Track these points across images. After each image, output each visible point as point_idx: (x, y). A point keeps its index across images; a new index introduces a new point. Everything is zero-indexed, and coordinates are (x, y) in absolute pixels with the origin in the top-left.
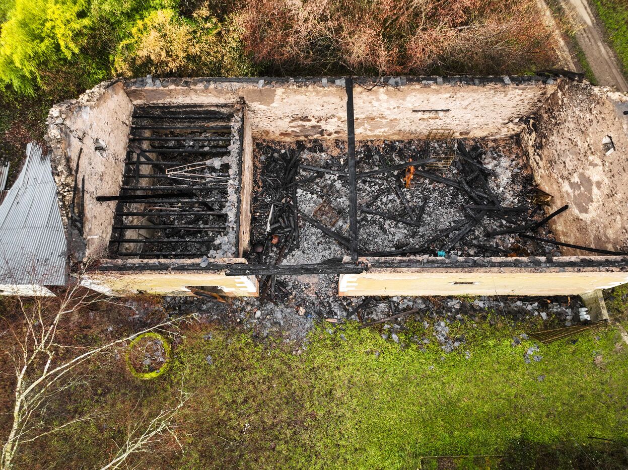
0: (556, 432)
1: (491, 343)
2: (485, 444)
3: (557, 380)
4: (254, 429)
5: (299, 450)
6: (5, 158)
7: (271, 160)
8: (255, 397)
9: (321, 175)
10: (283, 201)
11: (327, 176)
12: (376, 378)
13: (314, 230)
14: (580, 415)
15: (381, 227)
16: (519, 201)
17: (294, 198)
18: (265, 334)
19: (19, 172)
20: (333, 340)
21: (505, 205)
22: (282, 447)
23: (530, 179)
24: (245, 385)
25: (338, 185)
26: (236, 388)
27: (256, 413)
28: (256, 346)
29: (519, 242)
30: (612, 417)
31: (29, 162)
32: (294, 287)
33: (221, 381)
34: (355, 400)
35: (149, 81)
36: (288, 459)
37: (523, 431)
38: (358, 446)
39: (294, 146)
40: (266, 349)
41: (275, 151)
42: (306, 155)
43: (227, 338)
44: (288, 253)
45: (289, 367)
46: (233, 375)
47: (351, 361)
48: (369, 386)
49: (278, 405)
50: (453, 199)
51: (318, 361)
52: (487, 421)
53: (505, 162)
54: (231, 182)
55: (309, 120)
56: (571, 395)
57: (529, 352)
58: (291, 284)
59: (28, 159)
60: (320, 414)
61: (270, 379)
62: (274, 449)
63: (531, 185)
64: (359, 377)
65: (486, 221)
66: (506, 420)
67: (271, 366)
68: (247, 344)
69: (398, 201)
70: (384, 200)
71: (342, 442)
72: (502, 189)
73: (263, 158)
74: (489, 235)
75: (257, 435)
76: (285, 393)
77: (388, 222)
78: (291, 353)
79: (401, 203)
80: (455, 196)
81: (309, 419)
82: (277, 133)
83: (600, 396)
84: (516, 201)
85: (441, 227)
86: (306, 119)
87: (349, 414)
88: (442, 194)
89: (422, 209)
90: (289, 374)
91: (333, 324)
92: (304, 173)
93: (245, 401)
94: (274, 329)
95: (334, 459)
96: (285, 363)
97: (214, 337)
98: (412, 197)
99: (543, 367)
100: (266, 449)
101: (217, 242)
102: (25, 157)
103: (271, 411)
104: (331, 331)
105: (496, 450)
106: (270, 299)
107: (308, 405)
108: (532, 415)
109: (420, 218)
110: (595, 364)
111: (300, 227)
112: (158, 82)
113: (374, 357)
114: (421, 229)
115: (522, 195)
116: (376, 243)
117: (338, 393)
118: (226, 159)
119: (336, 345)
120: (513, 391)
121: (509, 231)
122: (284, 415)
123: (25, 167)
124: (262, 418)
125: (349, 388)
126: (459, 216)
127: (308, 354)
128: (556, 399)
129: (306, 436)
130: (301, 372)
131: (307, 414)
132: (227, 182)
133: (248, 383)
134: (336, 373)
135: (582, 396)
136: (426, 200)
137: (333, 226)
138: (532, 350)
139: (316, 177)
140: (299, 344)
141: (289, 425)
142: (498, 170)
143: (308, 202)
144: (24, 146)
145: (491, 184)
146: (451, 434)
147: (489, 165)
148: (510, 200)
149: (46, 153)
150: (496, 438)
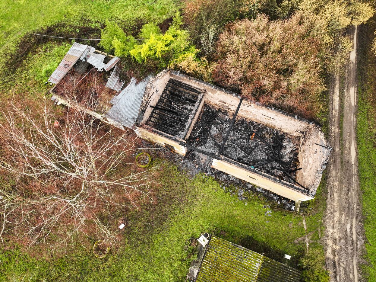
0: (264, 240)
1: (256, 203)
2: (239, 233)
3: (273, 225)
4: (167, 196)
5: (178, 209)
6: (124, 80)
7: (208, 111)
8: (171, 187)
9: (223, 123)
10: (206, 127)
11: (225, 125)
12: (212, 198)
13: (212, 141)
14: (275, 239)
15: (236, 150)
16: (289, 161)
17: (210, 128)
18: (182, 169)
19: (127, 86)
20: (203, 180)
21: (284, 160)
22: (173, 205)
23: (297, 154)
24: (170, 182)
25: (227, 129)
26: (166, 181)
27: (170, 192)
28: (178, 171)
29: (282, 175)
30: (285, 244)
31: (131, 84)
32: (198, 158)
33: (163, 177)
34: (202, 202)
35: (179, 73)
36: (174, 210)
37: (253, 235)
38: (197, 216)
39: (217, 110)
40: (181, 174)
41: (210, 109)
42: (220, 114)
43: (169, 165)
44: (200, 146)
45: (186, 182)
46: (167, 177)
47: (207, 189)
48: (209, 199)
49: (177, 192)
50: (266, 150)
51: (196, 185)
52: (242, 227)
53: (291, 145)
54: (191, 115)
55: (226, 104)
56: (275, 231)
57: (268, 212)
58: (197, 156)
59: (131, 83)
60: (189, 201)
61: (178, 184)
62: (171, 205)
63: (296, 156)
64: (207, 195)
65: (274, 163)
66: (249, 229)
67: (180, 180)
68: (175, 170)
69: (246, 143)
70: (241, 141)
71: (193, 212)
72: (285, 154)
73: (205, 110)
74: (273, 168)
75: (167, 198)
76: (181, 190)
77: (239, 149)
78: (188, 178)
79: (247, 144)
80: (267, 150)
81: (185, 201)
82: (213, 103)
83: (285, 236)
84: (288, 160)
85: (257, 158)
86: (224, 103)
87: (198, 205)
88: (263, 147)
89: (253, 150)
90: (184, 185)
91: (206, 175)
92: (217, 121)
93: (168, 187)
94: (186, 169)
95: (188, 216)
96: (185, 181)
97: (166, 163)
98: (251, 144)
99: (270, 219)
100: (168, 204)
101: (180, 133)
102: (130, 82)
103: (174, 193)
104: (204, 177)
105: (241, 236)
106: (188, 158)
107: (187, 196)
108: (259, 232)
109: (251, 152)
110: (288, 225)
111: (208, 139)
112: (181, 75)
113: (214, 191)
114: (250, 156)
115: (292, 159)
116: (232, 155)
117: (198, 197)
118: (192, 107)
120: (256, 222)
121: (281, 170)
122: (178, 196)
123: (129, 85)
124: (171, 194)
125: (202, 197)
126: (265, 157)
127: (193, 181)
128: (269, 230)
129: (182, 206)
130: (189, 186)
131: (185, 199)
132: (190, 115)
133: (171, 182)
134: (200, 191)
135: (278, 233)
136: (256, 147)
137: (219, 143)
138: (269, 212)
139: (221, 123)
140: (192, 176)
141: (178, 200)
142: (288, 147)
143: (214, 131)
144: (131, 78)
145: (282, 151)
146: (229, 225)
147: (285, 144)
148: (286, 159)
149: (137, 83)
150: (243, 233)
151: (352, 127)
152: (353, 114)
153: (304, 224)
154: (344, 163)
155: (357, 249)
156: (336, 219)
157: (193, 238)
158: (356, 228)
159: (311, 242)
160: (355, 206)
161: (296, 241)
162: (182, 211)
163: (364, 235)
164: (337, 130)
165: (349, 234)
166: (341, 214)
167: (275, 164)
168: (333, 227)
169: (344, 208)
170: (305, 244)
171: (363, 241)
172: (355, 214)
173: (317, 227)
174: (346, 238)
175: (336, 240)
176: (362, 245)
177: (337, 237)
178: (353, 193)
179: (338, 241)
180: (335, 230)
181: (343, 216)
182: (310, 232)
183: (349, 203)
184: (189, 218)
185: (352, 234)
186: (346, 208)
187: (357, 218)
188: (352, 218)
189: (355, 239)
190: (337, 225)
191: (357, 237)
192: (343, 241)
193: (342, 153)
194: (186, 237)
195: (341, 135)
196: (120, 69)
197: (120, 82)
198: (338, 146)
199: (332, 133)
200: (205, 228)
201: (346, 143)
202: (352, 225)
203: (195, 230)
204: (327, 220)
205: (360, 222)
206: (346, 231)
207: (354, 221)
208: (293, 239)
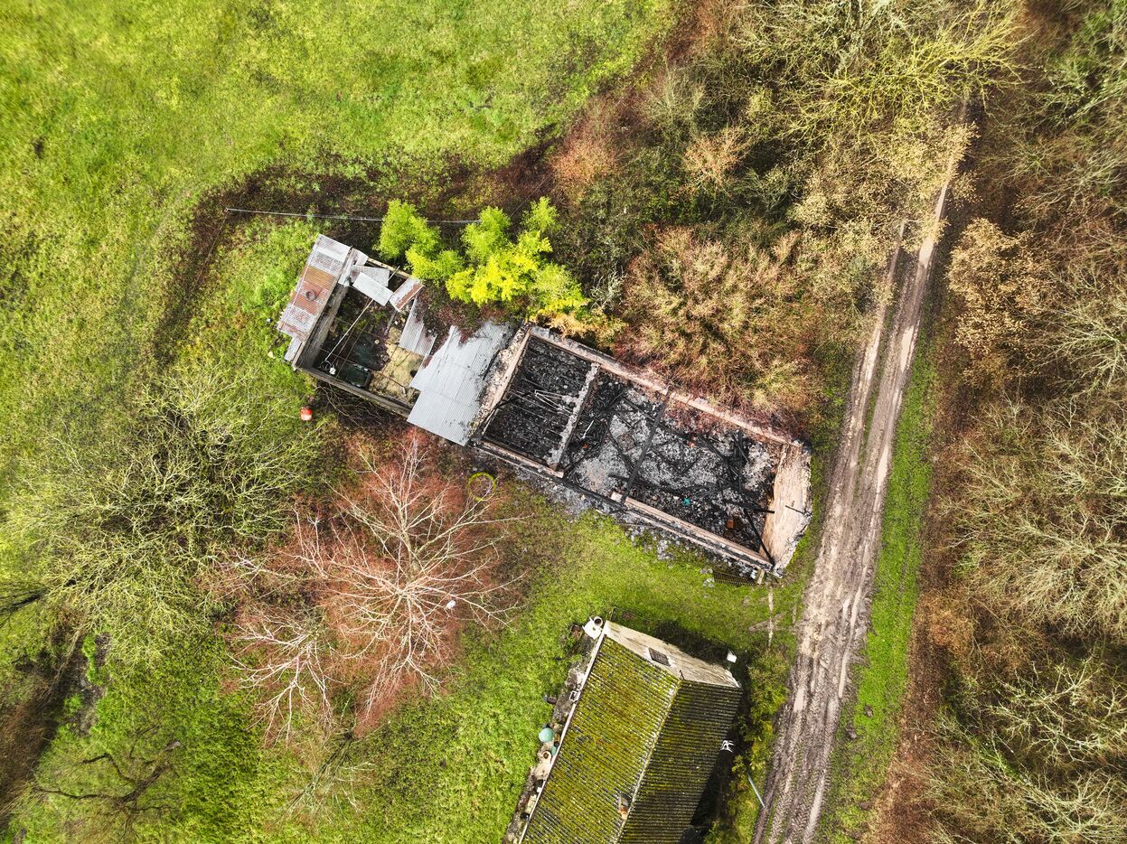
0: (697, 626)
1: (688, 566)
2: (654, 615)
3: (715, 602)
4: (529, 553)
5: (549, 575)
6: (435, 330)
7: (606, 385)
8: (535, 536)
9: (635, 411)
10: (602, 420)
11: (639, 414)
12: (610, 556)
13: (613, 448)
14: (716, 624)
15: (658, 466)
16: (758, 488)
17: (609, 421)
18: (555, 502)
20: (594, 523)
21: (747, 486)
22: (540, 569)
23: (772, 477)
24: (532, 527)
25: (644, 423)
27: (533, 545)
28: (547, 507)
30: (733, 633)
31: (451, 342)
32: (584, 481)
34: (592, 562)
35: (548, 331)
36: (541, 576)
37: (679, 619)
38: (583, 587)
40: (552, 511)
41: (610, 381)
42: (631, 392)
44: (590, 458)
45: (562, 527)
47: (600, 540)
48: (604, 558)
49: (547, 546)
50: (715, 467)
51: (580, 532)
52: (661, 606)
53: (765, 456)
54: (572, 417)
56: (718, 612)
57: (708, 581)
60: (569, 561)
61: (548, 530)
62: (535, 568)
63: (771, 481)
64: (600, 551)
65: (729, 490)
66: (673, 609)
67: (551, 523)
68: (542, 503)
69: (678, 453)
70: (669, 448)
71: (575, 581)
72: (752, 474)
73: (601, 383)
74: (725, 502)
75: (529, 557)
76: (553, 541)
77: (664, 464)
78: (566, 520)
79: (680, 455)
80: (718, 465)
81: (561, 561)
83: (734, 619)
84: (756, 486)
85: (698, 482)
87: (585, 568)
88: (710, 460)
89: (691, 465)
90: (560, 532)
91: (599, 514)
92: (624, 405)
93: (529, 536)
94: (562, 501)
95: (567, 587)
96: (560, 525)
98: (689, 454)
99: (711, 591)
100: (531, 566)
101: (550, 452)
102: (448, 335)
103: (541, 547)
104: (596, 517)
105: (659, 621)
107: (564, 553)
108: (689, 613)
109: (687, 470)
110: (742, 603)
111: (605, 443)
112: (552, 334)
113: (614, 544)
114: (683, 478)
115: (762, 485)
117: (584, 555)
118: (575, 400)
119: (595, 526)
120: (686, 597)
121: (740, 504)
122: (548, 553)
124: (535, 549)
125: (592, 554)
126: (713, 480)
127: (576, 525)
128: (707, 611)
129: (555, 569)
130: (568, 533)
131: (561, 558)
132: (570, 415)
133: (535, 526)
134: (588, 543)
135: (723, 615)
136: (697, 460)
137: (627, 451)
138: (710, 580)
139: (631, 411)
140: (573, 516)
141: (549, 559)
142: (758, 460)
143: (617, 428)
144: (449, 326)
145: (747, 468)
146: (638, 603)
147: (754, 454)
148: (752, 484)
149: (463, 341)
150: (662, 615)
151: (892, 418)
152: (897, 390)
153: (770, 599)
154: (860, 491)
155: (853, 640)
156: (827, 592)
157: (575, 623)
158: (859, 606)
159: (777, 629)
160: (865, 569)
161: (752, 628)
162: (555, 577)
163: (869, 617)
164: (860, 425)
165: (845, 615)
166: (837, 584)
167: (729, 493)
168: (819, 606)
169: (845, 573)
170: (767, 634)
171: (865, 628)
172: (862, 583)
173: (792, 605)
174: (838, 623)
175: (820, 626)
176: (863, 635)
177: (823, 622)
178: (867, 546)
179: (823, 627)
180: (822, 610)
181: (840, 588)
182: (778, 613)
183: (855, 564)
184: (567, 591)
185: (850, 615)
186: (849, 574)
187: (863, 590)
188: (856, 591)
189: (853, 624)
190: (826, 602)
191: (857, 621)
192: (832, 628)
193: (860, 472)
194: (564, 624)
195: (866, 435)
196: (425, 306)
197: (427, 335)
198: (856, 456)
199: (848, 429)
200: (596, 607)
201: (871, 451)
202: (852, 601)
203: (579, 610)
204: (812, 595)
205: (867, 596)
206: (841, 611)
207: (858, 594)
208: (748, 625)
